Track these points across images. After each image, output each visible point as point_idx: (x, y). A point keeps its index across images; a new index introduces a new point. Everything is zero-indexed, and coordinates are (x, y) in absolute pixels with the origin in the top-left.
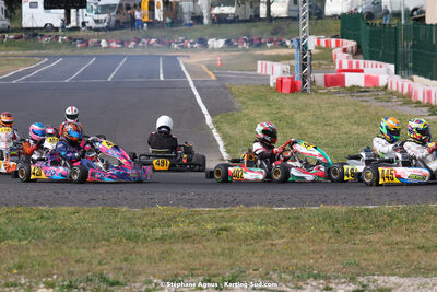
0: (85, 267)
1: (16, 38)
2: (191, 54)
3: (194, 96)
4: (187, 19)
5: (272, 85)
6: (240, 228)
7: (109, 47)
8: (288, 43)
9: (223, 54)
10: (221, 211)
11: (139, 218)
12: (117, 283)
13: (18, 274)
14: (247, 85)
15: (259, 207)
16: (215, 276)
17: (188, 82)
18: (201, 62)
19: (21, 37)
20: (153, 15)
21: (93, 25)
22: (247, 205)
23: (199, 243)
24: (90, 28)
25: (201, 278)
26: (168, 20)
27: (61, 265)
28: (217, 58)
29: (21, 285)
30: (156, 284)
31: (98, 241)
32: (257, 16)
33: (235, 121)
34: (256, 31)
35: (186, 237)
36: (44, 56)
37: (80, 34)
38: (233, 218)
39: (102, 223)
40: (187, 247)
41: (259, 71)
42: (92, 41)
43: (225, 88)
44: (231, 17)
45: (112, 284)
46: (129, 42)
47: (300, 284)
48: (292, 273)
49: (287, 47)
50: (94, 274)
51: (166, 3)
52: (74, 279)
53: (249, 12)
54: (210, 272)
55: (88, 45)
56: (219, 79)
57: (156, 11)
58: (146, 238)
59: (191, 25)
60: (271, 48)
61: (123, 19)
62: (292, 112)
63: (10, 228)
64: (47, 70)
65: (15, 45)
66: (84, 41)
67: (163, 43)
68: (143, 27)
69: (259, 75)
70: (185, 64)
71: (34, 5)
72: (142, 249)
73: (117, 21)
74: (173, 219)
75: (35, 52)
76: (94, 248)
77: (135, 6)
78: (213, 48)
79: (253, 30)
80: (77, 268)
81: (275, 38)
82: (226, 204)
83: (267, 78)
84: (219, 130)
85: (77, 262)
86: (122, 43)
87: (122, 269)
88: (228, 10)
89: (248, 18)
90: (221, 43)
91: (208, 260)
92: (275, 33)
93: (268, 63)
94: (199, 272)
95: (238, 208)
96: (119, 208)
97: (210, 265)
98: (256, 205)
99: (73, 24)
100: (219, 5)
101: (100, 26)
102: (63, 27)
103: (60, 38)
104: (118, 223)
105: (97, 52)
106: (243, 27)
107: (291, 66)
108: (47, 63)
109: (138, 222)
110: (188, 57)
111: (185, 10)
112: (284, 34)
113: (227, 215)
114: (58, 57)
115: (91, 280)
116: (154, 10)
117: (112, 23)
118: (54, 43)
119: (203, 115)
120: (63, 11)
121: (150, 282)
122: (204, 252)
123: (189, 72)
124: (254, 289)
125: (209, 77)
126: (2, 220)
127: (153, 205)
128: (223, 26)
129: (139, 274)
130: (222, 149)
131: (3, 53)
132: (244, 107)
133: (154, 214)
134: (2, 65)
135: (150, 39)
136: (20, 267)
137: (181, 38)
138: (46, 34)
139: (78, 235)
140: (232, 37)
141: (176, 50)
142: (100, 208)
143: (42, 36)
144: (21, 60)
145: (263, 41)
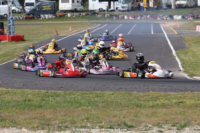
0: (117, 119)
1: (86, 15)
2: (166, 23)
3: (167, 41)
4: (164, 6)
6: (188, 102)
7: (128, 19)
9: (180, 22)
10: (180, 94)
11: (142, 97)
12: (132, 127)
13: (87, 122)
14: (192, 37)
15: (197, 93)
16: (177, 124)
17: (164, 35)
18: (170, 26)
19: (88, 14)
20: (149, 5)
21: (121, 9)
22: (192, 92)
23: (169, 108)
24: (120, 10)
25: (170, 125)
26: (156, 7)
27: (106, 118)
28: (178, 24)
29: (88, 127)
30: (150, 127)
31: (123, 107)
32: (197, 5)
33: (186, 53)
35: (164, 106)
36: (98, 23)
37: (115, 13)
38: (185, 97)
39: (125, 99)
40: (164, 110)
41: (197, 30)
42: (121, 16)
43: (181, 38)
44: (184, 6)
45: (130, 127)
46: (137, 17)
50: (121, 122)
52: (112, 124)
53: (193, 4)
54: (175, 122)
55: (118, 18)
56: (179, 34)
57: (150, 3)
58: (145, 106)
59: (166, 9)
61: (135, 6)
63: (83, 101)
64: (100, 30)
65: (85, 18)
66: (117, 16)
67: (153, 17)
68: (144, 10)
69: (197, 32)
70: (163, 27)
72: (143, 111)
73: (132, 7)
74: (157, 98)
75: (95, 21)
76: (121, 110)
78: (176, 20)
79: (195, 11)
80: (113, 120)
82: (182, 91)
84: (178, 56)
85: (113, 117)
86: (134, 17)
87: (134, 120)
88: (182, 2)
89: (192, 6)
90: (180, 17)
91: (174, 117)
94: (169, 122)
95: (187, 93)
96: (133, 92)
97: (175, 119)
98: (196, 91)
99: (112, 8)
101: (124, 9)
102: (107, 10)
103: (106, 15)
104: (132, 99)
105: (123, 21)
106: (189, 10)
108: (99, 26)
109: (141, 99)
110: (165, 24)
111: (163, 2)
113: (182, 96)
114: (105, 23)
115: (120, 125)
116: (149, 2)
117: (130, 8)
118: (103, 17)
119: (171, 50)
120: (107, 2)
121: (147, 126)
122: (172, 113)
123: (165, 30)
124: (195, 130)
125: (174, 33)
126: (80, 97)
127: (149, 91)
128: (180, 9)
129: (142, 122)
130: (180, 66)
131: (80, 22)
132: (190, 46)
133: (149, 95)
134: (80, 27)
135: (147, 15)
136: (87, 119)
137: (161, 15)
138: (100, 13)
139: (114, 105)
140: (185, 14)
141: (158, 21)
142: (124, 92)
143: (98, 14)
144: (88, 25)
145: (199, 16)
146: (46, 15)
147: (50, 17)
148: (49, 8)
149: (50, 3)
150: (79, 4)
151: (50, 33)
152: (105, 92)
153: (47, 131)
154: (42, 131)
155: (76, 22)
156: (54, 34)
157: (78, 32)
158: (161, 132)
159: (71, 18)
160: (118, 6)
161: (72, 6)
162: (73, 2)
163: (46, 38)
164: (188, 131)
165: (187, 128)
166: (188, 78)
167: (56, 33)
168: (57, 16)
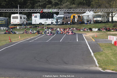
1: (30, 27)
3: (88, 46)
4: (86, 22)
5: (113, 43)
9: (97, 33)
14: (105, 43)
17: (86, 42)
18: (90, 36)
19: (32, 27)
24: (54, 24)
28: (95, 35)
32: (109, 21)
33: (101, 55)
34: (108, 26)
37: (51, 26)
41: (109, 39)
42: (55, 29)
43: (98, 44)
44: (100, 21)
46: (67, 29)
51: (79, 16)
53: (106, 20)
55: (53, 30)
56: (96, 41)
59: (87, 24)
60: (113, 31)
64: (40, 38)
67: (78, 30)
69: (108, 40)
70: (85, 36)
71: (36, 17)
73: (63, 22)
77: (69, 18)
78: (94, 31)
79: (107, 26)
81: (114, 28)
83: (111, 41)
84: (95, 56)
88: (99, 19)
90: (97, 29)
92: (114, 27)
93: (112, 36)
100: (96, 17)
103: (44, 28)
106: (103, 25)
110: (86, 34)
111: (85, 19)
116: (75, 19)
118: (42, 29)
119: (90, 52)
123: (86, 39)
125: (93, 40)
128: (97, 24)
130: (97, 63)
132: (104, 50)
134: (26, 36)
135: (74, 28)
137: (84, 28)
138: (40, 26)
140: (100, 27)
141: (82, 32)
143: (38, 27)
145: (110, 29)
146: (2, 28)
147: (4, 29)
148: (4, 22)
149: (4, 19)
150: (25, 19)
151: (5, 40)
156: (8, 41)
157: (25, 39)
159: (19, 30)
160: (53, 21)
161: (20, 21)
162: (21, 18)
163: (4, 44)
166: (102, 71)
167: (10, 41)
168: (9, 28)
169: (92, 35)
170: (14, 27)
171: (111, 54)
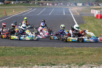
0: (46, 61)
2: (73, 8)
3: (73, 19)
5: (95, 16)
6: (85, 52)
7: (49, 5)
8: (100, 4)
9: (82, 7)
10: (80, 48)
11: (59, 50)
14: (88, 16)
15: (90, 48)
16: (78, 63)
17: (71, 15)
18: (75, 10)
19: (24, 2)
22: (87, 47)
23: (74, 56)
25: (75, 64)
27: (40, 60)
28: (80, 9)
29: (31, 65)
30: (64, 65)
31: (49, 55)
35: (71, 54)
36: (31, 8)
38: (83, 50)
39: (50, 51)
40: (72, 57)
41: (92, 12)
43: (82, 17)
45: (53, 65)
46: (55, 4)
47: (100, 65)
48: (98, 63)
49: (100, 6)
52: (44, 63)
54: (77, 62)
55: (43, 5)
56: (80, 15)
60: (95, 6)
62: (100, 24)
63: (26, 52)
65: (22, 5)
67: (64, 4)
70: (71, 10)
72: (60, 57)
74: (68, 50)
75: (28, 7)
76: (48, 57)
78: (79, 6)
79: (90, 1)
80: (44, 61)
83: (94, 14)
85: (44, 60)
86: (53, 4)
87: (55, 61)
90: (81, 4)
91: (77, 60)
92: (96, 2)
94: (74, 62)
95: (85, 48)
96: (54, 47)
97: (77, 61)
98: (89, 47)
103: (35, 3)
104: (54, 51)
105: (46, 7)
107: (101, 11)
110: (72, 8)
112: (99, 2)
114: (35, 8)
115: (48, 64)
121: (63, 64)
122: (76, 58)
123: (72, 13)
124: (88, 66)
125: (78, 14)
126: (24, 50)
127: (63, 47)
129: (60, 63)
131: (19, 7)
132: (87, 22)
133: (63, 49)
134: (19, 10)
135: (61, 3)
136: (30, 61)
137: (70, 3)
138: (31, 1)
139: (44, 54)
141: (68, 6)
142: (49, 47)
143: (30, 2)
144: (25, 9)
145: (93, 4)
147: (1, 4)
152: (38, 47)
153: (9, 67)
154: (6, 67)
155: (17, 7)
156: (3, 15)
158: (70, 67)
159: (14, 5)
164: (85, 67)
165: (84, 65)
167: (5, 14)
168: (5, 3)
169: (77, 9)
170: (9, 2)
171: (93, 26)
